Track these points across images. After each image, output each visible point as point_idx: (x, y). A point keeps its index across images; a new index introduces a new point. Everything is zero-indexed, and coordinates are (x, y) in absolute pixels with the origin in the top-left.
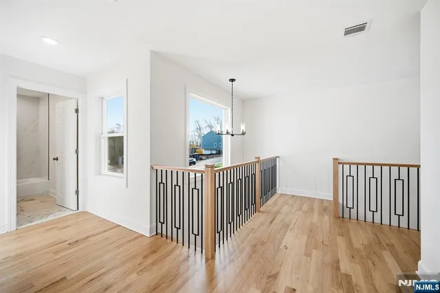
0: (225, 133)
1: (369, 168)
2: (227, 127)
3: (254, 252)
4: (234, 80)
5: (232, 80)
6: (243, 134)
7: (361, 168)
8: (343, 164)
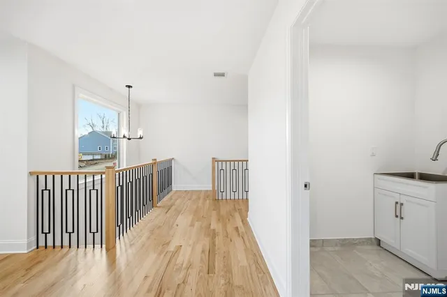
0: (122, 136)
1: (232, 163)
2: (124, 132)
3: (152, 234)
4: (131, 87)
5: (129, 87)
6: (141, 138)
7: (228, 163)
8: (218, 161)
